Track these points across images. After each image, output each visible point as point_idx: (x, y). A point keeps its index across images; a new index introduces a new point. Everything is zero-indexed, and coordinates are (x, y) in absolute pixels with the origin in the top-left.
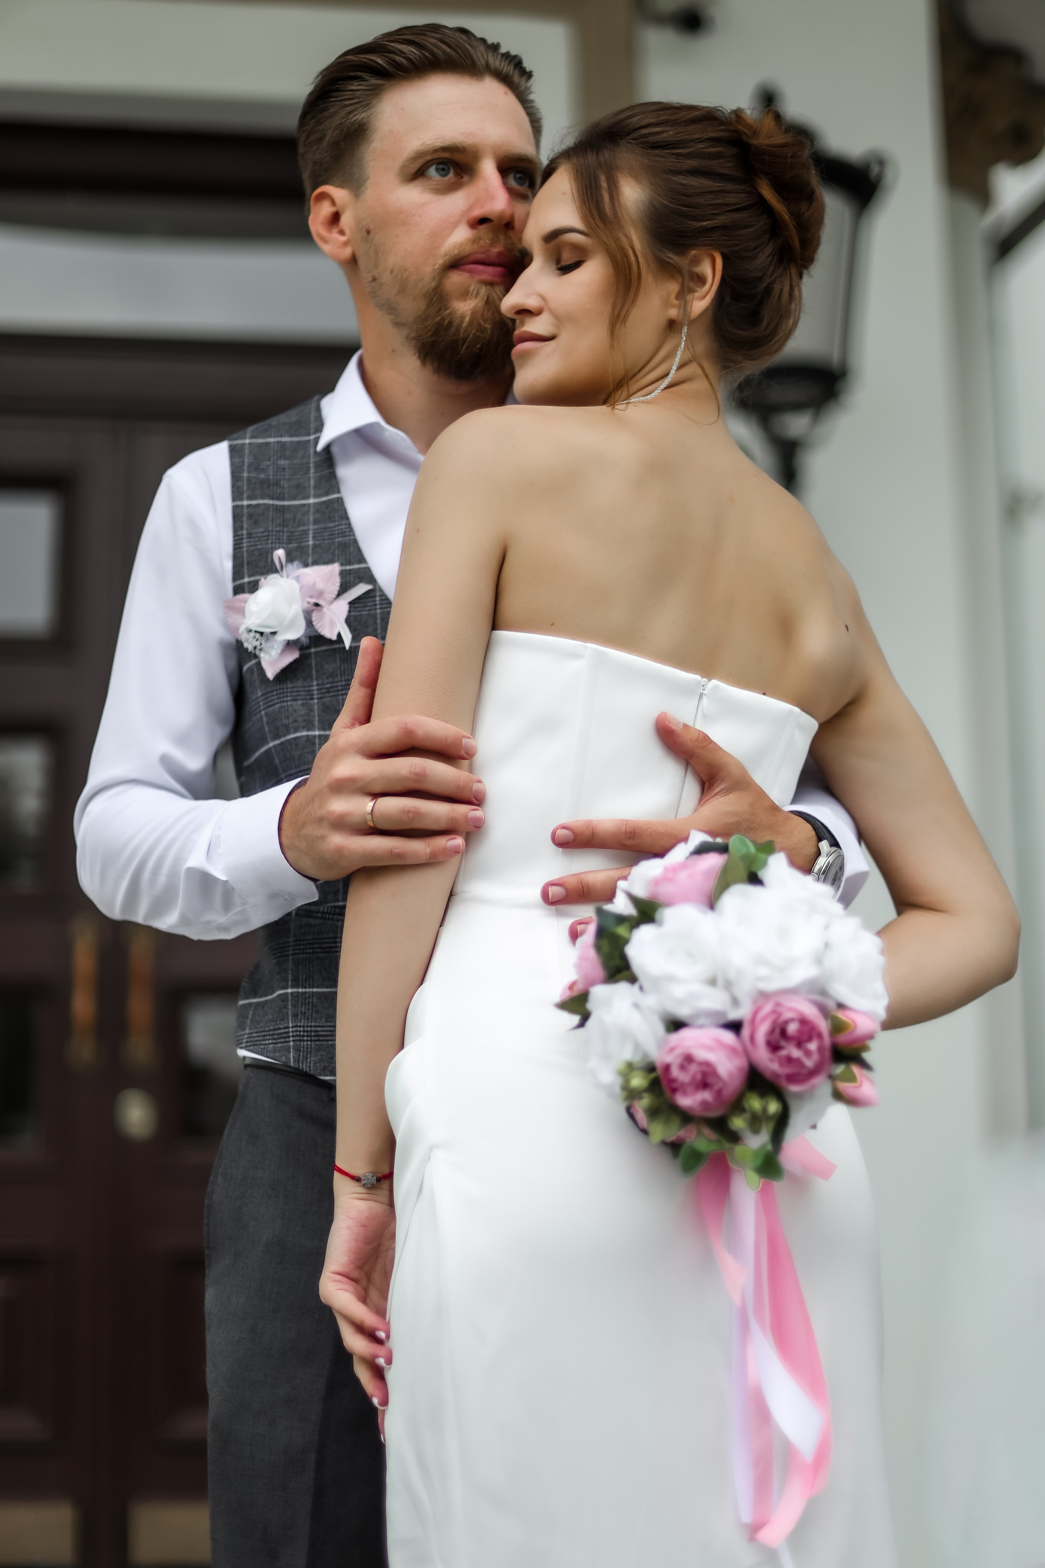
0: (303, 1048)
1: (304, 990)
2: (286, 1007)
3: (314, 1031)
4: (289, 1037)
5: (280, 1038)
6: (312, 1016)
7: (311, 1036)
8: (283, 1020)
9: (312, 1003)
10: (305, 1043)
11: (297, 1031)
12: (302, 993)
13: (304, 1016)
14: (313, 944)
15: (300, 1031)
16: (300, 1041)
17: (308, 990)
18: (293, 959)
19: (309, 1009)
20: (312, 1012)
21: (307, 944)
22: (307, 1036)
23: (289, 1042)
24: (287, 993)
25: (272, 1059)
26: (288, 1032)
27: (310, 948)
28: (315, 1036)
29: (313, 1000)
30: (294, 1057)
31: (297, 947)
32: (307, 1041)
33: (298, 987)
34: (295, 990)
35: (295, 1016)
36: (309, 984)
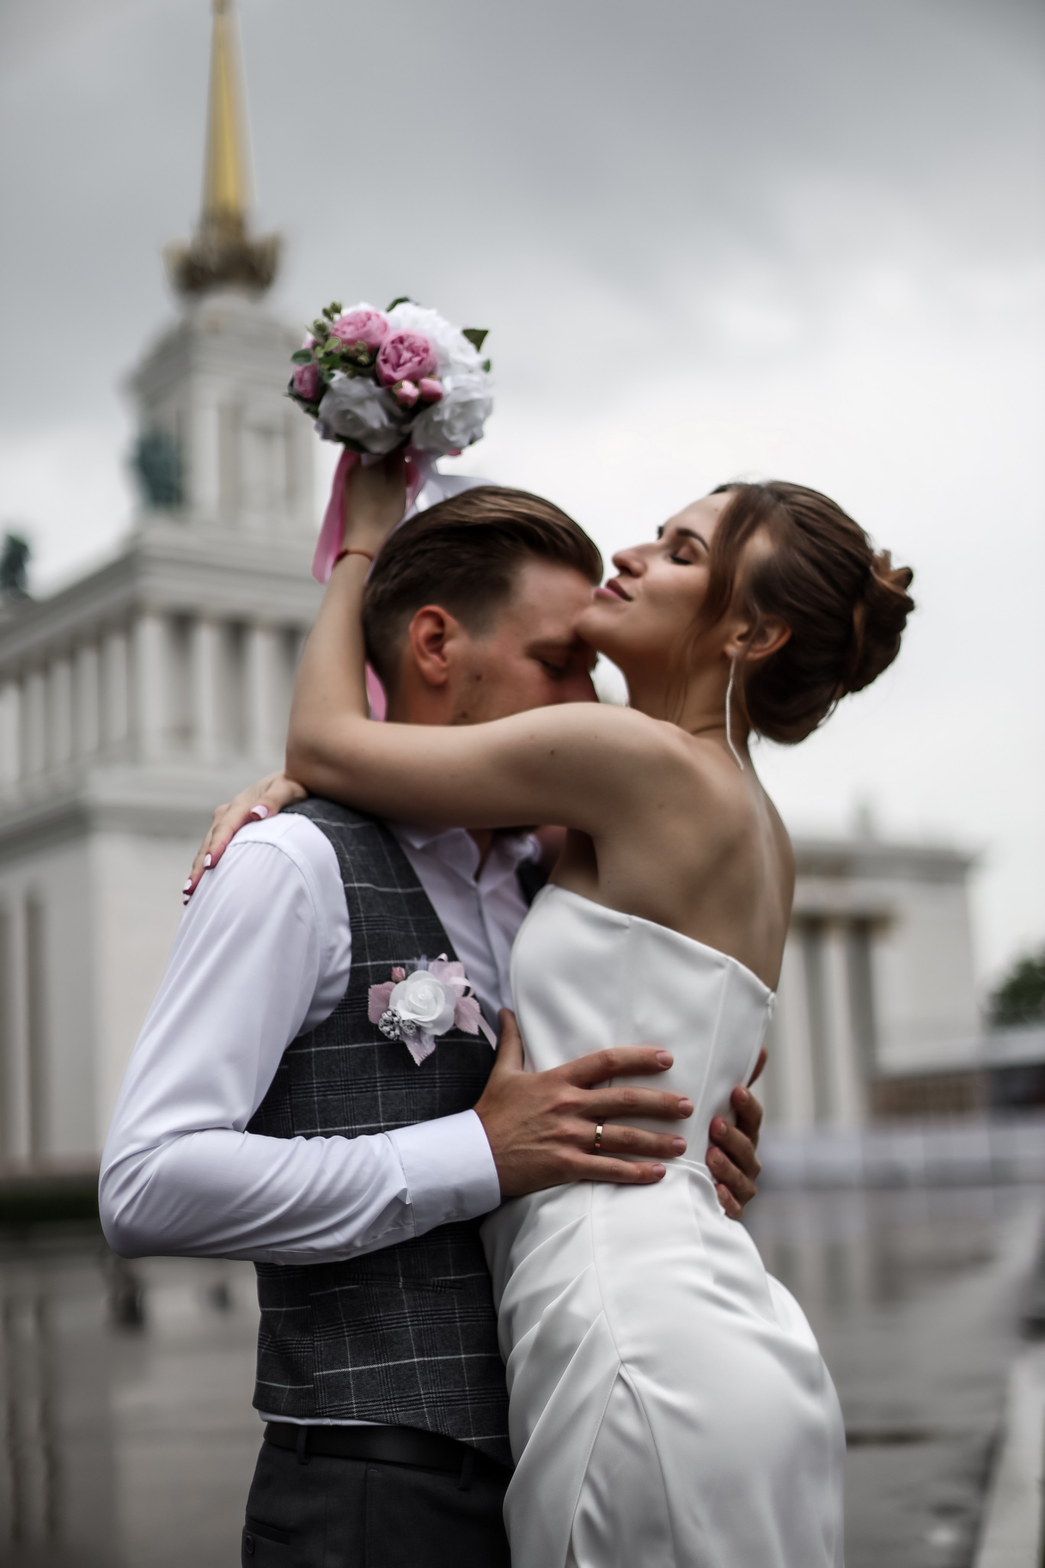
0: (438, 1413)
1: (429, 1359)
2: (414, 1375)
3: (446, 1397)
4: (422, 1403)
6: (441, 1382)
7: (443, 1401)
8: (413, 1388)
9: (439, 1370)
10: (439, 1408)
11: (430, 1397)
12: (429, 1362)
13: (434, 1383)
14: (432, 1315)
15: (433, 1398)
16: (434, 1406)
17: (433, 1359)
19: (437, 1376)
20: (440, 1379)
21: (425, 1315)
22: (440, 1402)
23: (423, 1408)
24: (414, 1362)
26: (421, 1399)
27: (429, 1320)
28: (446, 1401)
29: (439, 1367)
30: (431, 1423)
32: (441, 1406)
33: (423, 1356)
34: (421, 1359)
35: (425, 1383)
36: (434, 1353)
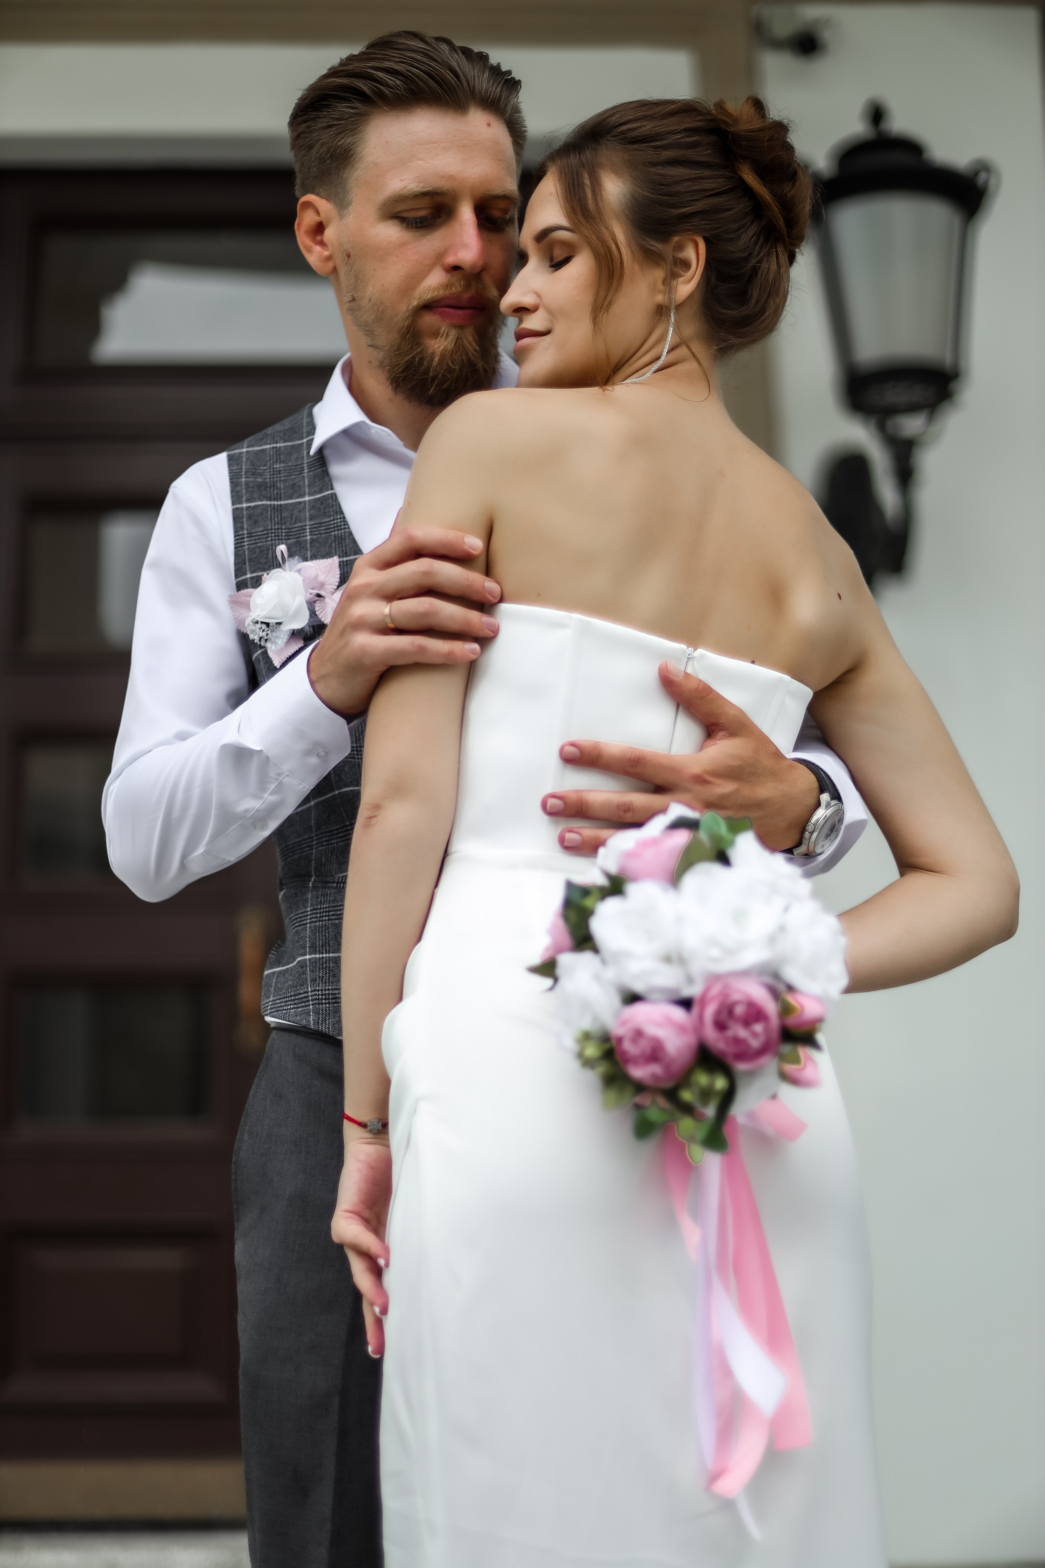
0: (322, 1010)
1: (321, 956)
2: (304, 973)
3: (332, 994)
4: (308, 1001)
5: (301, 1003)
6: (329, 980)
7: (329, 999)
8: (302, 985)
9: (329, 967)
10: (324, 1006)
11: (316, 995)
12: (319, 958)
13: (322, 980)
14: (329, 912)
15: (319, 995)
16: (319, 1004)
17: (324, 955)
18: (310, 927)
19: (326, 974)
20: (329, 976)
21: (323, 912)
22: (325, 999)
23: (309, 1005)
24: (306, 959)
25: (293, 1023)
26: (308, 997)
27: (326, 916)
28: (332, 999)
29: (329, 964)
30: (313, 1020)
31: (314, 916)
32: (326, 1003)
33: (313, 953)
34: (313, 956)
35: (312, 980)
36: (326, 950)
